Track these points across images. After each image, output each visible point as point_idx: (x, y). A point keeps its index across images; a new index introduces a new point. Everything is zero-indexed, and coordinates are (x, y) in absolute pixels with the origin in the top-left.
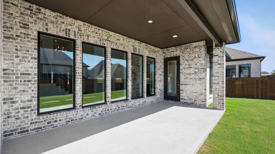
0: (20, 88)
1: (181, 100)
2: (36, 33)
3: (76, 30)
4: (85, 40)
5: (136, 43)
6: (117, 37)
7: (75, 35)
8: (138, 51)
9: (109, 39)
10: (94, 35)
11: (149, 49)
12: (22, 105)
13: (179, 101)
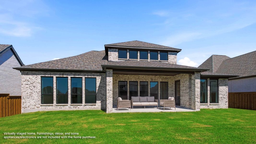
0: (115, 95)
1: (181, 105)
2: (118, 82)
3: (127, 78)
4: (130, 81)
5: (153, 77)
6: (143, 77)
7: (127, 80)
8: (154, 80)
9: (139, 78)
10: (133, 78)
11: (162, 78)
12: (116, 99)
13: (180, 105)
